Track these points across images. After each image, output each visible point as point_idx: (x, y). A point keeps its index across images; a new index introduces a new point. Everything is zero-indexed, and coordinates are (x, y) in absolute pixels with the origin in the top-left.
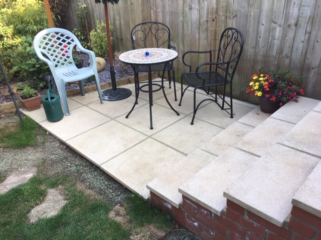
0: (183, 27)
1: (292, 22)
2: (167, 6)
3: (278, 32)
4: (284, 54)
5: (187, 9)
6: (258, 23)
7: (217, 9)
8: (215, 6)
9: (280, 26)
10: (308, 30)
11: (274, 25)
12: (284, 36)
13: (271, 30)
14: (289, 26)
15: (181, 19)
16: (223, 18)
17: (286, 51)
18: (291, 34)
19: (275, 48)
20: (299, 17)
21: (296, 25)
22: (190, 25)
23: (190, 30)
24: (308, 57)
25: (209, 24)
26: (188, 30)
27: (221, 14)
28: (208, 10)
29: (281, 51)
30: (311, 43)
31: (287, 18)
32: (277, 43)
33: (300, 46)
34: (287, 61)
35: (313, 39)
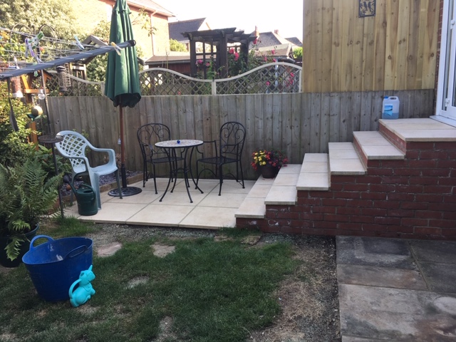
0: (178, 127)
1: (269, 116)
2: (160, 112)
3: (261, 124)
4: (267, 138)
5: (181, 113)
6: (246, 119)
7: (210, 111)
8: (208, 109)
9: (261, 119)
10: (280, 120)
11: (257, 119)
12: (265, 125)
13: (255, 123)
14: (267, 118)
15: (176, 121)
16: (216, 117)
17: (268, 136)
18: (269, 124)
19: (260, 135)
20: (273, 113)
21: (272, 118)
22: (184, 124)
23: (185, 129)
24: (284, 137)
25: (204, 123)
26: (183, 129)
27: (214, 114)
28: (202, 112)
29: (264, 136)
30: (284, 128)
31: (265, 114)
32: (261, 131)
33: (277, 131)
34: (270, 142)
35: (284, 125)
